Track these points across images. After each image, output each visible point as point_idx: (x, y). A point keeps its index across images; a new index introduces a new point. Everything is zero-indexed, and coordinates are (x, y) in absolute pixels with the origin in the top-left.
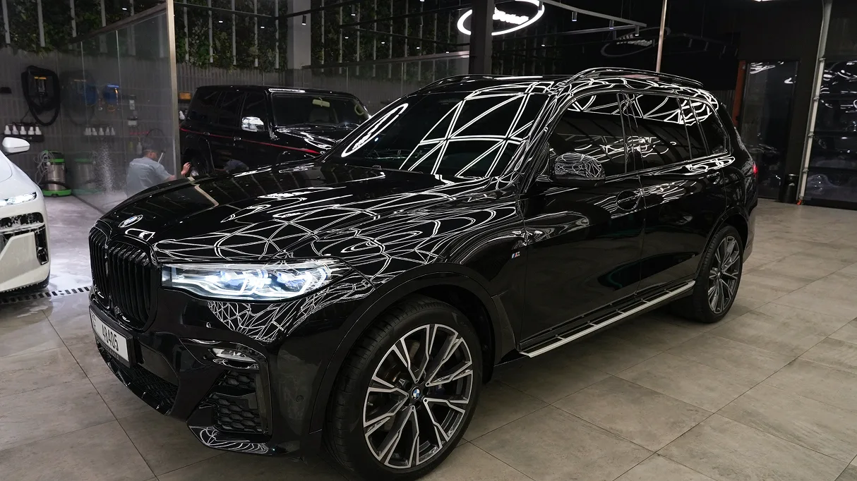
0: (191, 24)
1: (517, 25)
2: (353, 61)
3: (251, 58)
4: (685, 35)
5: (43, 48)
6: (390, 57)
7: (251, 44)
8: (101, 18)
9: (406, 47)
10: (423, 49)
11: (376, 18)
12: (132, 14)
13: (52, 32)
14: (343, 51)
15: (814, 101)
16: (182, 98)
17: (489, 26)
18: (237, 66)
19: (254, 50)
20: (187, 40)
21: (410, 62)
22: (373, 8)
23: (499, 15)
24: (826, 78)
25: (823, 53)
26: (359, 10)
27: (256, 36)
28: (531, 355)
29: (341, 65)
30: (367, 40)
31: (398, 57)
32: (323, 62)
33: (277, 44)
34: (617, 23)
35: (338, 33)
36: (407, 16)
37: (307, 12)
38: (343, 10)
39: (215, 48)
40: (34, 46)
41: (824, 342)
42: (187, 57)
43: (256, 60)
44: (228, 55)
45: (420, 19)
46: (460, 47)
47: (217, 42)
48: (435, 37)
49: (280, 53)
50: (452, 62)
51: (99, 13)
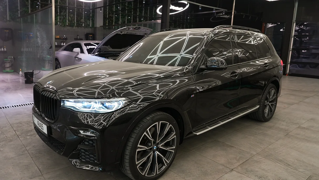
0: (60, 12)
1: (179, 11)
2: (118, 24)
3: (81, 23)
4: (242, 13)
5: (9, 20)
6: (132, 22)
7: (82, 18)
8: (29, 10)
9: (138, 19)
10: (144, 20)
11: (127, 9)
12: (40, 8)
13: (12, 15)
14: (115, 20)
15: (292, 37)
16: (56, 37)
17: (168, 11)
18: (77, 26)
19: (83, 20)
20: (59, 17)
21: (139, 24)
22: (126, 5)
23: (172, 7)
24: (296, 29)
25: (295, 20)
26: (121, 6)
27: (83, 15)
28: (198, 134)
29: (114, 25)
30: (123, 17)
31: (135, 22)
32: (107, 25)
33: (91, 18)
34: (216, 10)
35: (113, 14)
36: (138, 8)
37: (102, 7)
38: (115, 6)
39: (69, 20)
40: (5, 20)
41: (298, 127)
42: (59, 23)
43: (83, 24)
44: (73, 22)
45: (143, 9)
46: (158, 18)
47: (69, 18)
48: (148, 15)
49: (92, 21)
50: (155, 24)
51: (28, 8)
